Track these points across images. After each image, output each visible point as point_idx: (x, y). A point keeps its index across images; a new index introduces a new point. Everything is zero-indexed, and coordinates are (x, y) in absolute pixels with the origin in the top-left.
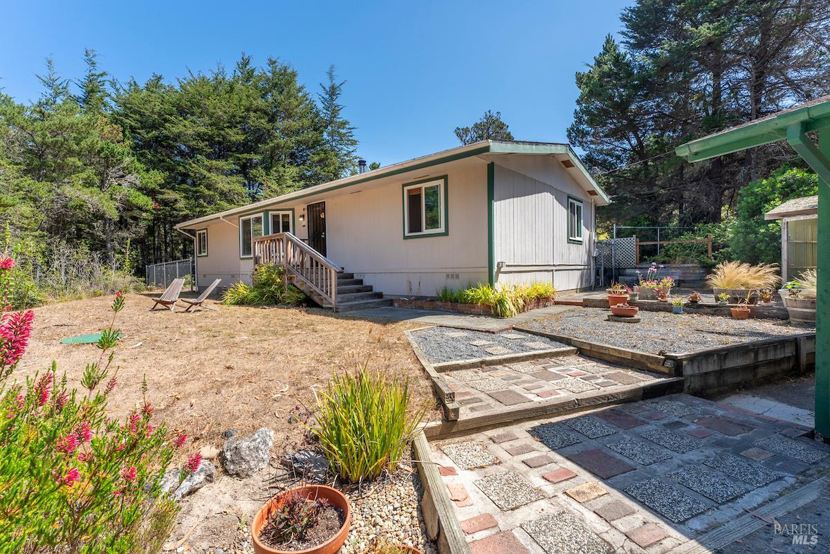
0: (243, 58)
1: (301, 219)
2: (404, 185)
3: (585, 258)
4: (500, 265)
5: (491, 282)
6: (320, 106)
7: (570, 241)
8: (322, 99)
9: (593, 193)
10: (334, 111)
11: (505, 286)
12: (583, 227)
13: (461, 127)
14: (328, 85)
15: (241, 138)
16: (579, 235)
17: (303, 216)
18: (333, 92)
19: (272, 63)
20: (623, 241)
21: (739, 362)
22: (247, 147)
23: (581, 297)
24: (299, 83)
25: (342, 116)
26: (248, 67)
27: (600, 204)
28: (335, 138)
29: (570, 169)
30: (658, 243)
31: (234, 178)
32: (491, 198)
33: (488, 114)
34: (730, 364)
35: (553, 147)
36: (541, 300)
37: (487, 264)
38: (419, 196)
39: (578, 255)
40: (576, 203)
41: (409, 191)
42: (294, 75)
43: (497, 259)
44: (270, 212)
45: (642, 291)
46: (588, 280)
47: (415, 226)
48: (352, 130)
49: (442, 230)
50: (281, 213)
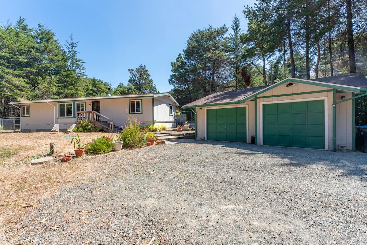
0: (20, 19)
1: (89, 106)
2: (129, 100)
3: (173, 120)
4: (155, 121)
5: (153, 124)
6: (66, 50)
7: (170, 115)
8: (68, 48)
9: (175, 103)
10: (74, 54)
11: (156, 126)
12: (173, 112)
13: (130, 69)
14: (70, 42)
15: (26, 61)
16: (172, 114)
17: (90, 105)
18: (73, 45)
19: (40, 26)
20: (183, 115)
21: (192, 135)
22: (28, 64)
23: (172, 129)
24: (55, 38)
25: (78, 56)
26: (23, 23)
27: (177, 106)
28: (74, 65)
29: (170, 98)
30: (192, 116)
31: (22, 79)
32: (153, 106)
33: (141, 66)
34: (191, 135)
35: (166, 94)
36: (164, 129)
37: (152, 121)
38: (134, 103)
39: (172, 119)
40: (171, 106)
41: (131, 102)
42: (54, 35)
43: (154, 120)
44: (76, 103)
45: (184, 127)
46: (174, 125)
47: (133, 111)
48: (83, 63)
49: (141, 112)
50: (80, 103)
